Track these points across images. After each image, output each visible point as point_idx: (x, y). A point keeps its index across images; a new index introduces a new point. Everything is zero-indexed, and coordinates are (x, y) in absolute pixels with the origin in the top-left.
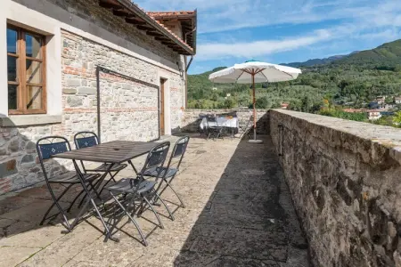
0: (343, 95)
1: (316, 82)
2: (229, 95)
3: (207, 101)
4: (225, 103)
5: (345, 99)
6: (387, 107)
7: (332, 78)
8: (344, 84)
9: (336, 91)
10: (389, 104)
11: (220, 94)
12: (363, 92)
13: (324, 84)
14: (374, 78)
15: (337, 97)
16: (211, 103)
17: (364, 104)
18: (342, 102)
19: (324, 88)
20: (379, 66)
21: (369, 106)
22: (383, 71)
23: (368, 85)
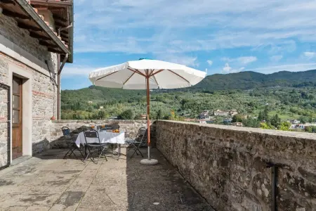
0: (183, 109)
1: (166, 100)
2: (102, 107)
3: (83, 112)
4: (99, 114)
5: (185, 112)
6: (210, 117)
7: (176, 97)
8: (184, 102)
9: (179, 106)
10: (211, 115)
11: (95, 107)
12: (195, 107)
13: (171, 101)
14: (202, 98)
15: (179, 111)
16: (87, 114)
17: (196, 115)
18: (183, 114)
19: (171, 104)
20: (205, 90)
21: (199, 117)
22: (207, 94)
23: (199, 103)
